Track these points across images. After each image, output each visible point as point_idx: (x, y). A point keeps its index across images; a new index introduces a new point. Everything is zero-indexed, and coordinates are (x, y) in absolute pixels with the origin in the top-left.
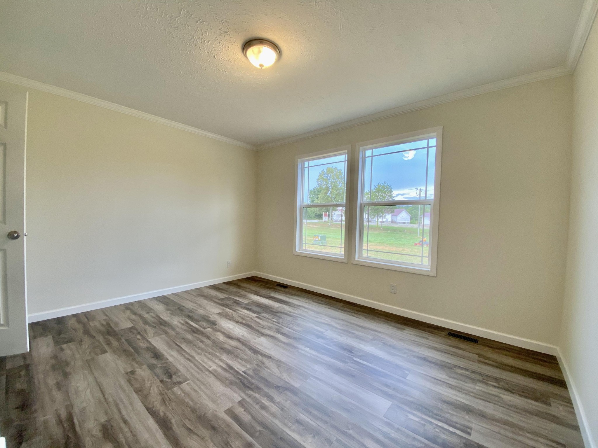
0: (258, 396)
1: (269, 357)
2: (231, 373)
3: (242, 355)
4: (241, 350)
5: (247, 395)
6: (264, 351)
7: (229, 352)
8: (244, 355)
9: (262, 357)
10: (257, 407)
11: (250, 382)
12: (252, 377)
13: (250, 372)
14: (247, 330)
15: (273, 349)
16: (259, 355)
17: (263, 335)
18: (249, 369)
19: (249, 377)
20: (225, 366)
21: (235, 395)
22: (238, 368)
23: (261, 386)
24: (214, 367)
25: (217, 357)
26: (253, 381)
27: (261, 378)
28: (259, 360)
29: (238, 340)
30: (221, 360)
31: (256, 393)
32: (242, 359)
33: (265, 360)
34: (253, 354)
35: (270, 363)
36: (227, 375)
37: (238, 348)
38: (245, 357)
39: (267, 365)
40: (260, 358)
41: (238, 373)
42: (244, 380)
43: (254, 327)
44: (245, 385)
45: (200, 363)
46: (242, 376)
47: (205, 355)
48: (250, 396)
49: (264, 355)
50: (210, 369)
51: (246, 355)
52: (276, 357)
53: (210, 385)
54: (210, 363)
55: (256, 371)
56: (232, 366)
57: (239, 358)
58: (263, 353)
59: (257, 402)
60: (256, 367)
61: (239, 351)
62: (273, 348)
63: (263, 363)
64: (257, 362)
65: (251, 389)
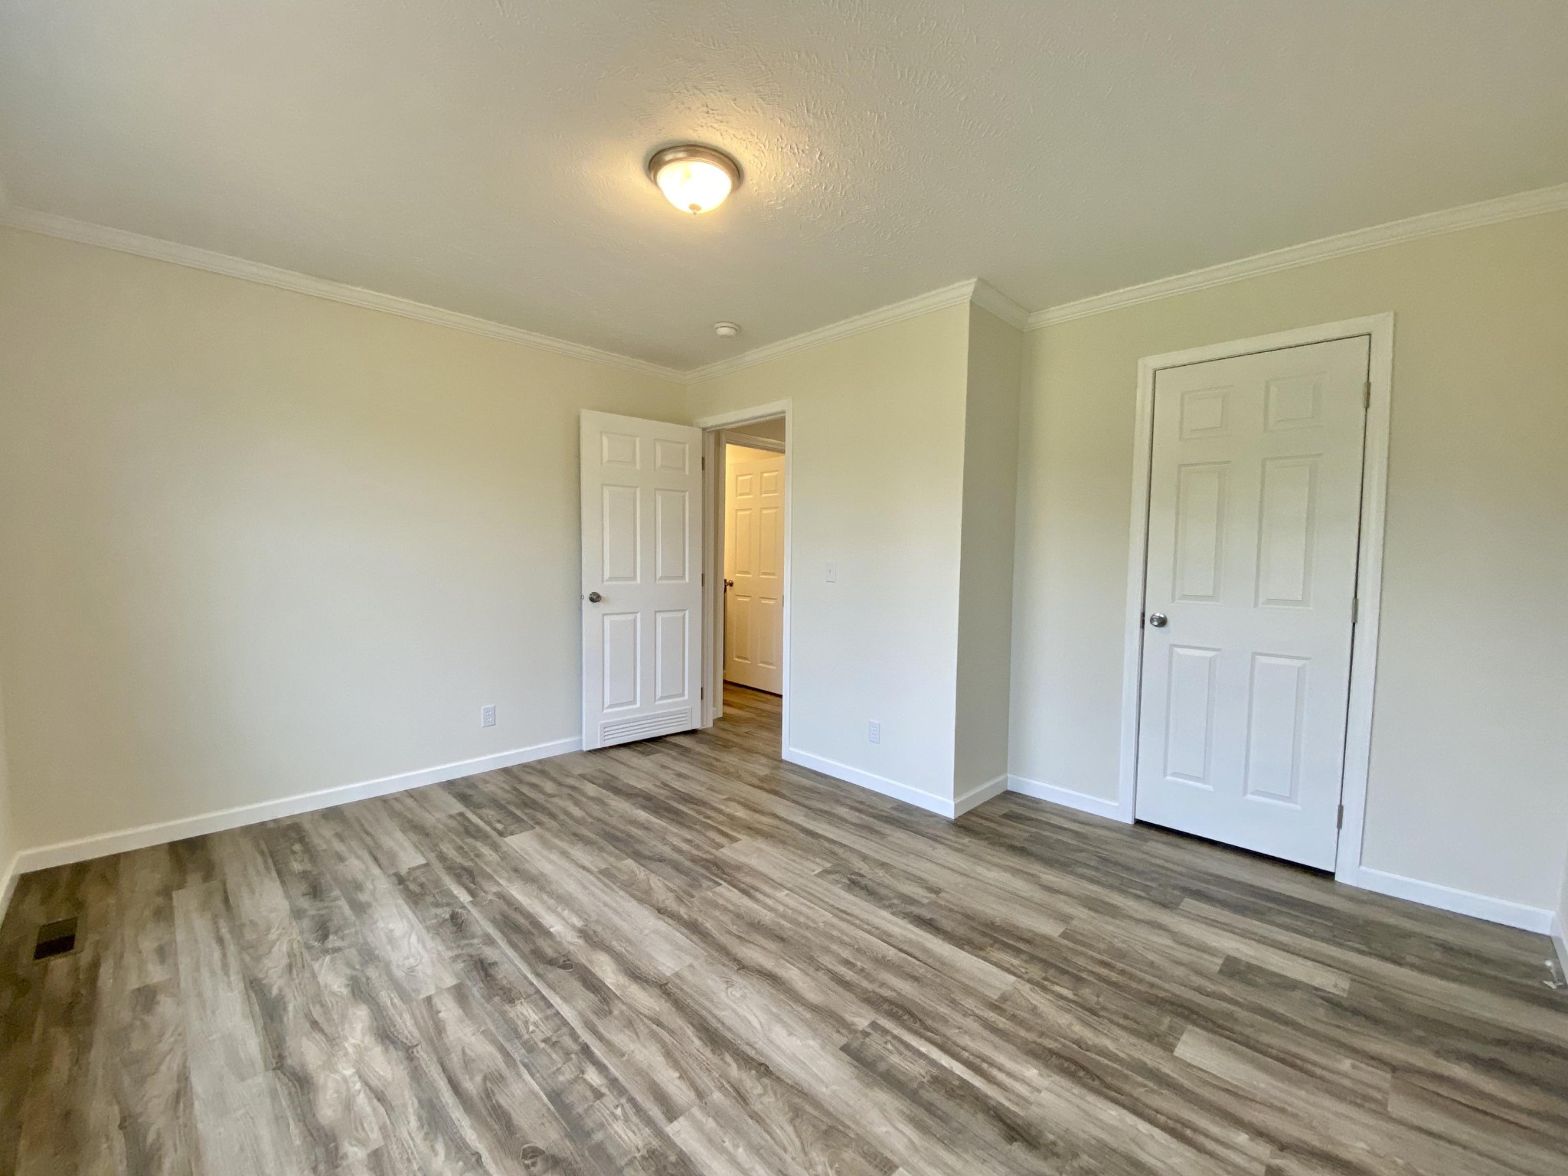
0: (695, 852)
1: (661, 911)
2: (743, 883)
3: (726, 918)
4: (729, 932)
5: (711, 854)
6: (670, 928)
7: (757, 926)
8: (721, 918)
9: (678, 912)
10: (697, 842)
11: (707, 869)
12: (703, 875)
13: (706, 883)
14: (716, 1012)
15: (646, 932)
16: (686, 917)
17: (663, 988)
18: (709, 888)
19: (708, 875)
20: (759, 895)
21: (729, 854)
22: (730, 890)
23: (688, 864)
24: (782, 895)
25: (783, 916)
26: (703, 871)
27: (687, 874)
28: (687, 905)
29: (742, 967)
30: (771, 909)
31: (698, 856)
32: (725, 910)
33: (672, 904)
34: (700, 920)
35: (664, 897)
36: (749, 880)
37: (739, 937)
38: (717, 913)
39: (671, 894)
40: (682, 911)
41: (730, 883)
42: (719, 873)
43: (690, 1031)
44: (715, 864)
45: (815, 904)
46: (722, 879)
47: (814, 921)
48: (707, 852)
49: (674, 916)
50: (787, 892)
51: (714, 918)
52: (647, 913)
53: (775, 867)
54: (792, 903)
55: (695, 883)
56: (744, 896)
57: (731, 912)
58: (670, 921)
59: (698, 847)
60: (694, 893)
61: (734, 929)
62: (646, 935)
63: (679, 899)
64: (692, 903)
65: (707, 860)
